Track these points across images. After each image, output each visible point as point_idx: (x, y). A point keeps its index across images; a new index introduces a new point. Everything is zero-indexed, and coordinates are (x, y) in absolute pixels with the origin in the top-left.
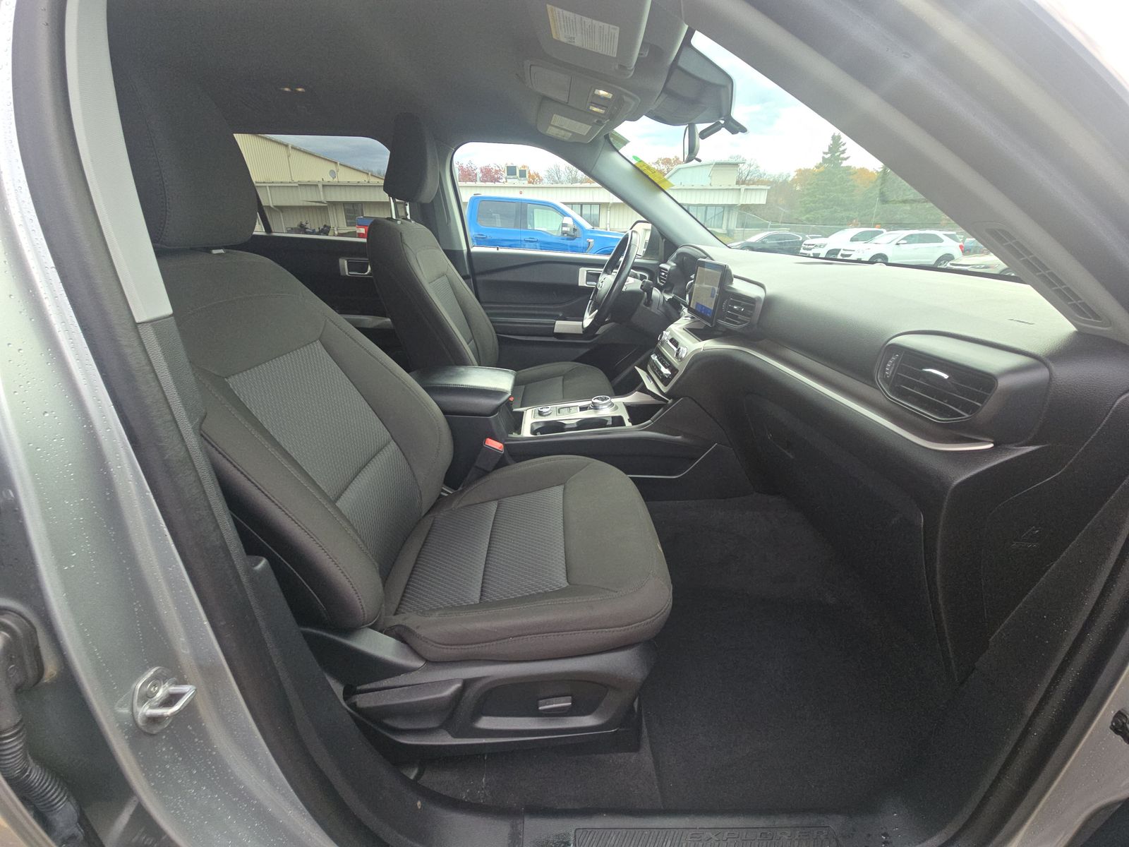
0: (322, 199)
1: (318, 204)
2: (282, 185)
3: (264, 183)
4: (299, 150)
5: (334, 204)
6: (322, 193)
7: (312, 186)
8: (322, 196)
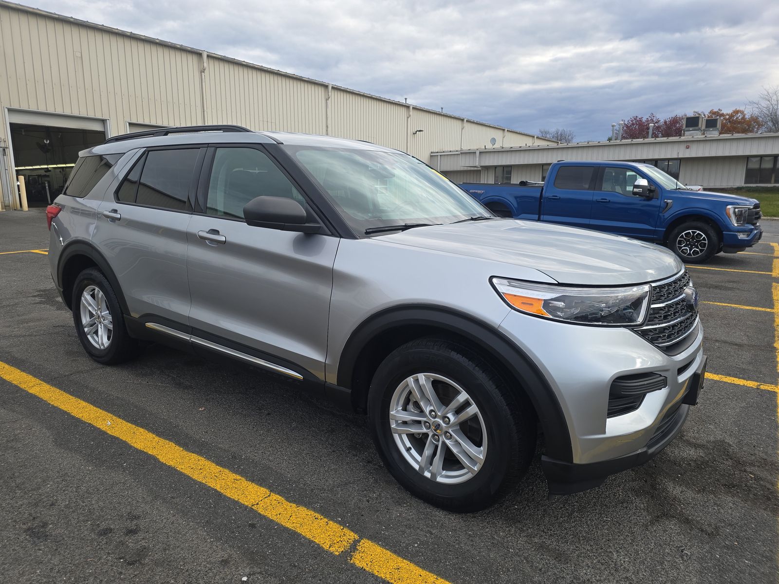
0: (477, 164)
1: (472, 169)
2: (451, 153)
3: (437, 152)
4: (473, 123)
5: (487, 168)
6: (477, 159)
7: (471, 153)
8: (477, 162)
